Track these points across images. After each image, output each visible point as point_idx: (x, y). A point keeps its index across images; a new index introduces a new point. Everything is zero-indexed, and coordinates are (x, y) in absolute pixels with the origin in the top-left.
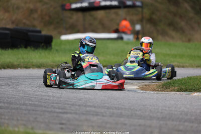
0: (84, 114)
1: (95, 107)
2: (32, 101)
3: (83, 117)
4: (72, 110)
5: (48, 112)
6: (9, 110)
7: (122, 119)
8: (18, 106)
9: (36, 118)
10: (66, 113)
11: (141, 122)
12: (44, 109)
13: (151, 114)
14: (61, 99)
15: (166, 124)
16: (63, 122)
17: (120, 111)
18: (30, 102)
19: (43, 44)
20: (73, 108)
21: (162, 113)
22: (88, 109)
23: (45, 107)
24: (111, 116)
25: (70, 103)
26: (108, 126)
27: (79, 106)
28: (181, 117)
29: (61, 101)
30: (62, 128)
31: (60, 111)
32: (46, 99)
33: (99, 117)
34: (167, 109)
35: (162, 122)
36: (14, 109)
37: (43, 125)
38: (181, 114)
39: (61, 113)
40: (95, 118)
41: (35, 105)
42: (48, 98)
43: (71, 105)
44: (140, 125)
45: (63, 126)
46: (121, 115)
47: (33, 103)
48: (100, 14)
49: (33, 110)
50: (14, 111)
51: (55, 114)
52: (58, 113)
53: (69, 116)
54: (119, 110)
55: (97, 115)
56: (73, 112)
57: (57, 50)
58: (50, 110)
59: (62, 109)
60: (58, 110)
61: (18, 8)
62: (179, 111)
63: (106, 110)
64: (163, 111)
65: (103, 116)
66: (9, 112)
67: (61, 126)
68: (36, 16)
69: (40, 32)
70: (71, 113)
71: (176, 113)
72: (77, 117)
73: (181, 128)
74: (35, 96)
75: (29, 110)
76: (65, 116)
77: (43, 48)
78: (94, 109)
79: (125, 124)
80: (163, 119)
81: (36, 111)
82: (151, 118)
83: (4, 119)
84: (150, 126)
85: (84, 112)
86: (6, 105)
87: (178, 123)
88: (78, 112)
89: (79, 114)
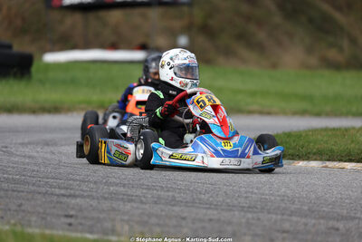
0: (105, 199)
1: (124, 186)
2: (7, 173)
3: (106, 205)
4: (82, 190)
5: (40, 193)
7: (176, 209)
9: (20, 205)
10: (74, 196)
11: (213, 214)
12: (32, 188)
13: (228, 201)
14: (62, 171)
15: (259, 219)
16: (72, 213)
17: (170, 194)
18: (5, 176)
19: (15, 70)
20: (85, 189)
21: (246, 197)
22: (112, 188)
23: (34, 185)
24: (156, 203)
25: (78, 177)
26: (154, 220)
27: (95, 183)
28: (283, 205)
29: (60, 173)
30: (70, 224)
31: (63, 192)
32: (34, 171)
33: (135, 205)
34: (256, 191)
35: (250, 215)
37: (34, 219)
38: (283, 200)
39: (64, 195)
40: (128, 206)
41: (15, 182)
42: (36, 168)
43: (80, 181)
44: (211, 220)
45: (72, 220)
46: (173, 202)
47: (11, 177)
48: (115, 16)
49: (13, 191)
51: (55, 198)
52: (58, 195)
53: (78, 200)
54: (168, 191)
55: (130, 201)
56: (85, 194)
57: (42, 82)
58: (43, 190)
59: (65, 188)
60: (57, 191)
62: (279, 196)
63: (144, 191)
64: (250, 195)
65: (142, 202)
67: (69, 220)
69: (10, 47)
70: (82, 196)
71: (273, 198)
72: (94, 203)
73: (287, 226)
74: (12, 165)
75: (7, 190)
76: (73, 201)
77: (15, 76)
78: (122, 189)
79: (184, 218)
80: (251, 208)
81: (19, 192)
82: (230, 208)
84: (230, 223)
85: (106, 196)
87: (279, 217)
88: (94, 194)
89: (98, 199)
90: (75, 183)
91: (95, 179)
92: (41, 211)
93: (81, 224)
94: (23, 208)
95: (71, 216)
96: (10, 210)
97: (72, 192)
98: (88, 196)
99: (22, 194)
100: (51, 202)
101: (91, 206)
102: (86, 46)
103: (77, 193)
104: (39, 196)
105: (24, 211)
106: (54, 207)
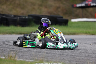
1: (91, 53)
3: (86, 58)
4: (80, 55)
6: (51, 54)
8: (54, 52)
9: (64, 58)
10: (78, 56)
12: (67, 54)
16: (77, 60)
20: (81, 54)
30: (77, 63)
31: (75, 55)
33: (94, 58)
36: (53, 54)
37: (67, 62)
39: (75, 56)
40: (92, 59)
50: (53, 55)
51: (73, 57)
52: (74, 56)
53: (79, 57)
55: (92, 57)
57: (71, 27)
58: (70, 54)
60: (74, 55)
61: (51, 6)
66: (51, 55)
67: (76, 62)
68: (59, 10)
69: (62, 17)
70: (80, 56)
72: (83, 58)
75: (60, 54)
78: (90, 54)
83: (49, 58)
85: (86, 56)
86: (49, 52)
88: (83, 55)
89: (84, 57)
90: (78, 53)
91: (84, 52)
92: (69, 60)
93: (79, 63)
94: (65, 59)
95: (77, 61)
96: (61, 59)
97: (77, 55)
98: (82, 56)
99: (64, 55)
100: (72, 57)
101: (82, 58)
102: (83, 17)
103: (79, 55)
104: (69, 56)
105: (65, 60)
106: (73, 59)
